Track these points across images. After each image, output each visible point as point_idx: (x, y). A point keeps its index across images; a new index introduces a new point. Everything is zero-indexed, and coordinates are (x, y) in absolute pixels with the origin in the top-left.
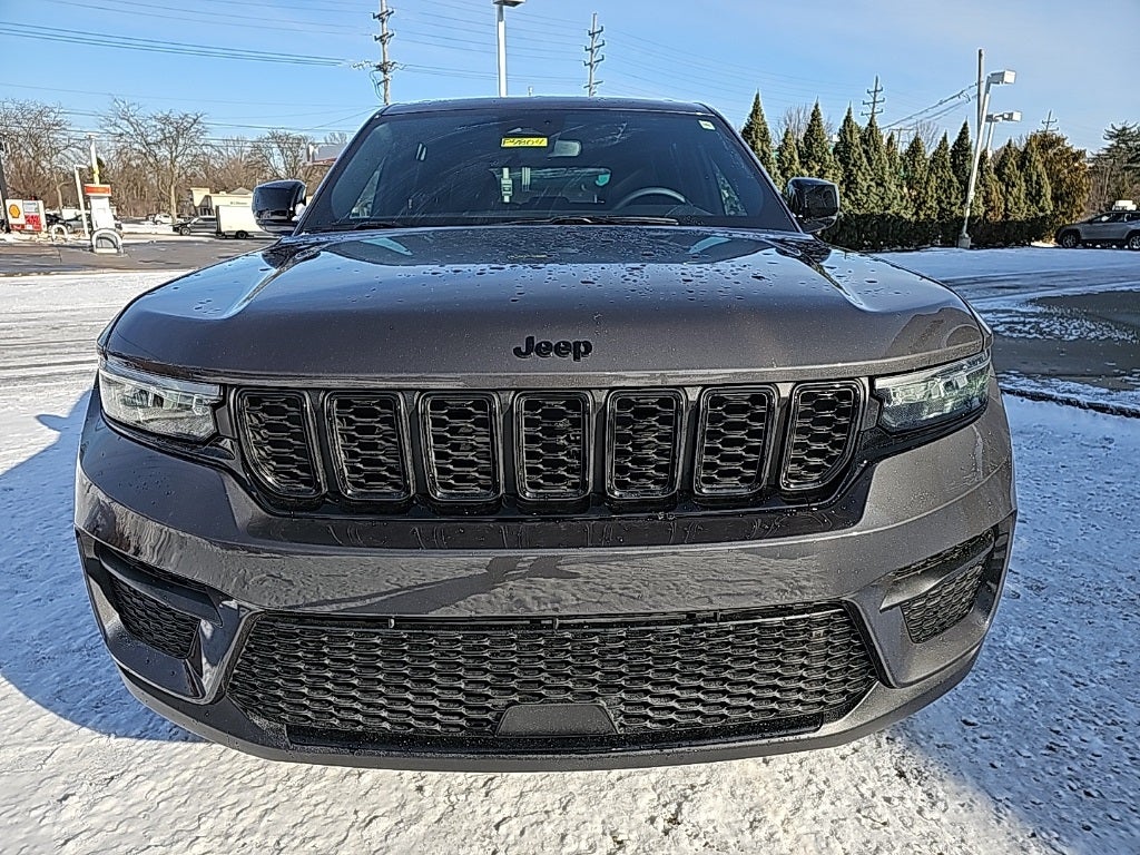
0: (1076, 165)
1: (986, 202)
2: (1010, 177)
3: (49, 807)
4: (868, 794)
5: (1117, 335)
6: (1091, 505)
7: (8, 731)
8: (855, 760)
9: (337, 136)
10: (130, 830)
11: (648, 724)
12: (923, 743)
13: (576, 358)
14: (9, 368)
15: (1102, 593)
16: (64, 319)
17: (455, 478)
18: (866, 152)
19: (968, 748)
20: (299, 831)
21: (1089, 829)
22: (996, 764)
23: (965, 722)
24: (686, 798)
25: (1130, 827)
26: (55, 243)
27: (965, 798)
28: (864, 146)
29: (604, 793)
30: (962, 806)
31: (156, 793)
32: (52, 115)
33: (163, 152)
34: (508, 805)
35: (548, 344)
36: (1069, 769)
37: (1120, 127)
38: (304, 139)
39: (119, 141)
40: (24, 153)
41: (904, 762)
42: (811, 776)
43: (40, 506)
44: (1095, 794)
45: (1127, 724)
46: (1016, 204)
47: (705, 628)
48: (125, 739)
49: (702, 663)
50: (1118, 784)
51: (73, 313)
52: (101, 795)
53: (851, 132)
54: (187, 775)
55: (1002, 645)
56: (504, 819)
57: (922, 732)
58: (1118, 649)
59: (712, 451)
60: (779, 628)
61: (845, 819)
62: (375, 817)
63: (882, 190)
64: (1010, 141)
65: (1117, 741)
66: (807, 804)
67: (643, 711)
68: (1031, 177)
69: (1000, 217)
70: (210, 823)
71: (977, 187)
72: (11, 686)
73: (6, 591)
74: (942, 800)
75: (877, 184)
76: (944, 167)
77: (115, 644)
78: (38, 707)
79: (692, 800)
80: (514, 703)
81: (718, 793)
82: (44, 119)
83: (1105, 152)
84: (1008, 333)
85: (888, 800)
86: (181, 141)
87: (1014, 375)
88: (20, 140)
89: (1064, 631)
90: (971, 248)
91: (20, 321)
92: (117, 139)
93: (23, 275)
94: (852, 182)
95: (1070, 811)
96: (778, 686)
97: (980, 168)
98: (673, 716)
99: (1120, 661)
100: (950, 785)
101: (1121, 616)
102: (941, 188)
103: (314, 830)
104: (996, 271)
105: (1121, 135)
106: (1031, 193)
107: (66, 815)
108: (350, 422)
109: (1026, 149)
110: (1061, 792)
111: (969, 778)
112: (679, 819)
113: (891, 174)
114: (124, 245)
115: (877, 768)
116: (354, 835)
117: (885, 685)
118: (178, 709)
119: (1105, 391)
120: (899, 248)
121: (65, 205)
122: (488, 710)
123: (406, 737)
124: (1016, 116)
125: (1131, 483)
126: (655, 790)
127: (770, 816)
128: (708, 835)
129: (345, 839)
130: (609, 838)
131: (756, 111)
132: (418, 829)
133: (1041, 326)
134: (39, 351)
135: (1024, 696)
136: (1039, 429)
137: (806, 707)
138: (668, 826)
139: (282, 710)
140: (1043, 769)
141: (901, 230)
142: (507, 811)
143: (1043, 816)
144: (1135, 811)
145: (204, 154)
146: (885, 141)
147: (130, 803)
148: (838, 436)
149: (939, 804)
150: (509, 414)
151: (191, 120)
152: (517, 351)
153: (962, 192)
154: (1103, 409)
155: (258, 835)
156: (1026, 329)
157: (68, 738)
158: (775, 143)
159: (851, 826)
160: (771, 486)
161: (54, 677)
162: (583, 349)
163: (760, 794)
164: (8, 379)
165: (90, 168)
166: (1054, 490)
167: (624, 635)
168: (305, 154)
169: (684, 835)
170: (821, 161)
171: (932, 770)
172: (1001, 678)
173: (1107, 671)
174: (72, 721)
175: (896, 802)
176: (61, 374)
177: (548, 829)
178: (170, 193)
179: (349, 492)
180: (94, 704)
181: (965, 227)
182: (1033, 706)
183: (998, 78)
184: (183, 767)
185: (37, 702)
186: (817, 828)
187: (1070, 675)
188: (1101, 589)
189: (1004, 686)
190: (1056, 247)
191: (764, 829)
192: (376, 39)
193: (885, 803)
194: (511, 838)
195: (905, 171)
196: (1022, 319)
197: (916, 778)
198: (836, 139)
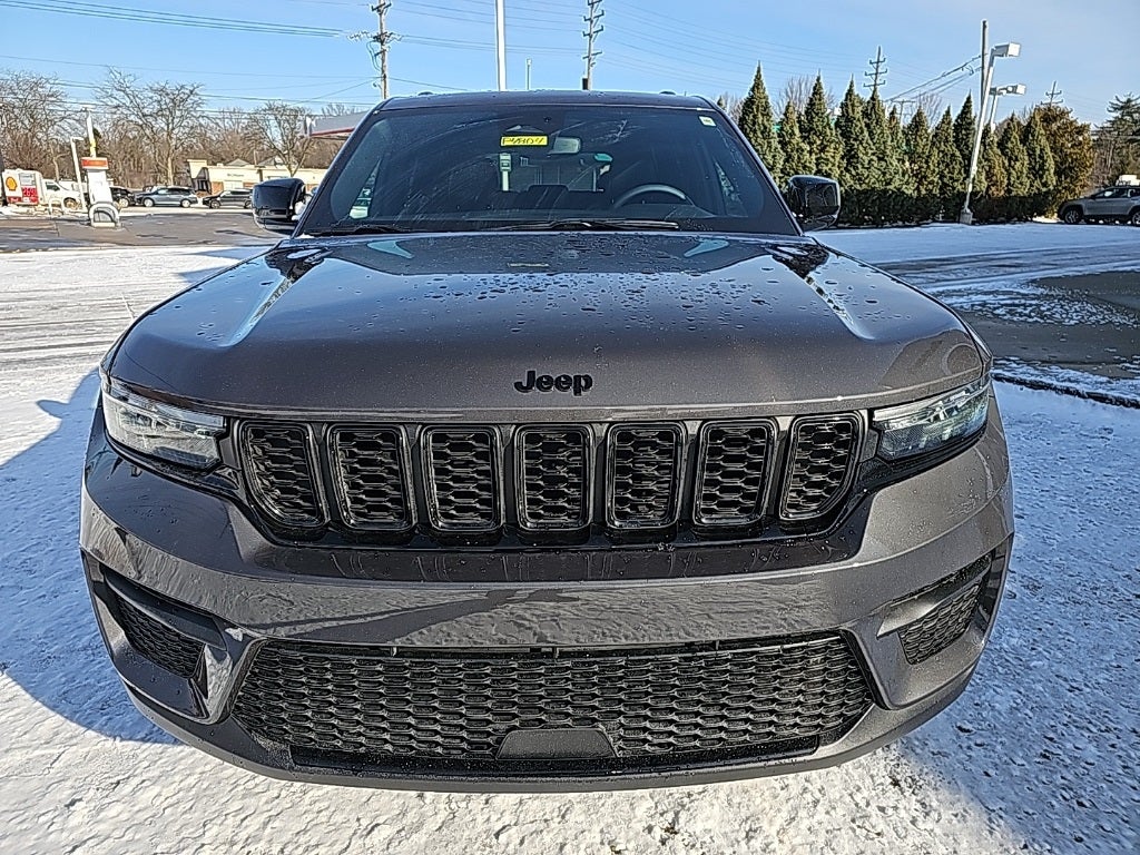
0: (1081, 138)
1: (989, 176)
2: (1012, 151)
3: (57, 813)
4: (862, 804)
5: (1118, 319)
6: (1089, 500)
7: (16, 734)
8: (851, 767)
9: (334, 107)
10: (137, 837)
11: (647, 747)
12: (918, 751)
13: (577, 392)
14: (9, 350)
15: (1098, 593)
16: (63, 298)
17: (456, 509)
18: (867, 125)
19: (963, 756)
20: (302, 839)
21: (1080, 840)
22: (989, 772)
23: (960, 728)
24: (683, 806)
25: (1122, 839)
26: (53, 216)
27: (959, 808)
28: (866, 120)
29: (602, 801)
30: (956, 816)
31: (162, 798)
32: (48, 86)
33: (161, 123)
34: (507, 813)
35: (549, 378)
36: (1062, 778)
37: (1124, 100)
38: (301, 111)
39: (115, 113)
40: (20, 125)
41: (899, 770)
42: (807, 784)
43: (43, 498)
44: (1087, 804)
45: (1120, 731)
46: (1018, 178)
47: (704, 657)
48: (131, 743)
49: (700, 690)
50: (1111, 794)
51: (72, 292)
52: (107, 800)
53: (853, 105)
54: (192, 780)
55: (998, 647)
56: (504, 827)
57: (917, 739)
58: (1113, 652)
59: (711, 483)
60: (777, 657)
61: (839, 829)
62: (377, 825)
63: (883, 163)
64: (1013, 115)
65: (1111, 749)
66: (803, 813)
67: (642, 736)
68: (1034, 151)
69: (1003, 192)
70: (215, 829)
71: (979, 162)
72: (18, 687)
73: (11, 587)
74: (935, 810)
75: (880, 159)
76: (947, 141)
77: (121, 661)
78: (45, 708)
79: (689, 809)
80: (514, 728)
81: (714, 802)
82: (40, 90)
83: (1108, 125)
84: (1008, 316)
85: (882, 809)
86: (178, 113)
87: (1014, 361)
88: (16, 111)
89: (1060, 633)
90: (973, 223)
91: (19, 300)
92: (114, 110)
93: (21, 251)
94: (853, 157)
95: (1062, 822)
96: (776, 711)
97: (983, 143)
98: (671, 740)
99: (1114, 664)
100: (945, 794)
101: (1117, 617)
102: (943, 162)
103: (317, 838)
104: (997, 249)
105: (1126, 107)
106: (1034, 168)
107: (74, 821)
108: (353, 455)
109: (1030, 123)
110: (1054, 803)
111: (963, 787)
112: (676, 828)
113: (893, 148)
114: (122, 218)
115: (872, 777)
116: (357, 843)
117: (881, 707)
118: (183, 728)
119: (1105, 379)
120: (900, 223)
121: (62, 177)
122: (489, 734)
123: (407, 759)
124: (1021, 89)
125: (1129, 476)
126: (652, 798)
127: (765, 825)
128: (704, 846)
129: (348, 847)
130: (607, 848)
131: (757, 85)
132: (420, 838)
133: (1042, 308)
134: (39, 332)
135: (1019, 701)
136: (1038, 418)
137: (803, 730)
138: (665, 835)
139: (286, 732)
140: (1037, 778)
141: (902, 205)
142: (507, 819)
143: (1035, 826)
144: (1126, 822)
145: (201, 125)
146: (887, 115)
147: (136, 809)
148: (837, 468)
149: (932, 814)
150: (510, 447)
151: (187, 92)
152: (518, 386)
153: (965, 166)
154: (1102, 399)
155: (262, 843)
156: (1027, 312)
157: (74, 741)
158: (777, 117)
159: (846, 836)
160: (771, 516)
161: (59, 677)
162: (583, 383)
163: (757, 803)
164: (8, 362)
165: (87, 139)
166: (1053, 484)
167: (623, 663)
168: (302, 127)
169: (681, 845)
170: (822, 134)
171: (926, 778)
172: (996, 682)
173: (1102, 675)
174: (79, 724)
175: (890, 811)
176: (61, 357)
177: (547, 838)
178: (166, 165)
179: (352, 521)
180: (100, 706)
181: (967, 203)
182: (1028, 712)
183: (1002, 50)
184: (188, 772)
185: (44, 704)
186: (812, 838)
187: (1066, 680)
188: (1097, 589)
189: (998, 690)
190: (1058, 223)
191: (760, 840)
192: (373, 10)
193: (879, 813)
194: (511, 847)
195: (907, 145)
196: (1023, 301)
197: (910, 787)
198: (838, 112)
